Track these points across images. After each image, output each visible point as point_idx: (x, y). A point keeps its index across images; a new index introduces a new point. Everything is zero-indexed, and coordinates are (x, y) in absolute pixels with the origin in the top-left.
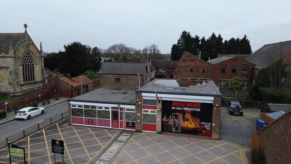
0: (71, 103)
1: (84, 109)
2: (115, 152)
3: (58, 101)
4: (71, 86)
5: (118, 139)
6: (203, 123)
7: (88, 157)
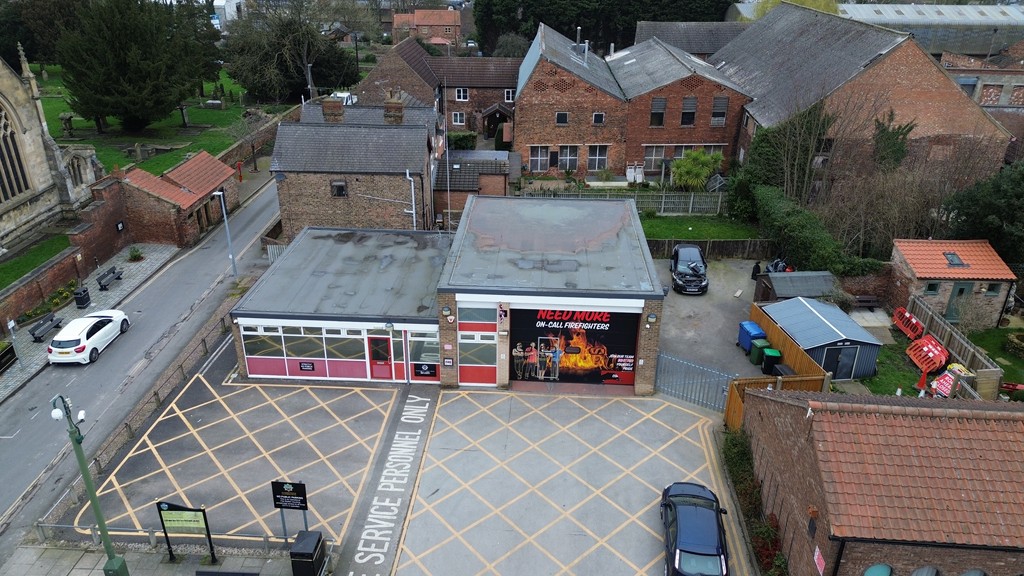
0: (242, 322)
1: (283, 335)
2: (409, 466)
3: (143, 264)
4: (174, 206)
5: (403, 419)
6: (615, 356)
7: (347, 490)
